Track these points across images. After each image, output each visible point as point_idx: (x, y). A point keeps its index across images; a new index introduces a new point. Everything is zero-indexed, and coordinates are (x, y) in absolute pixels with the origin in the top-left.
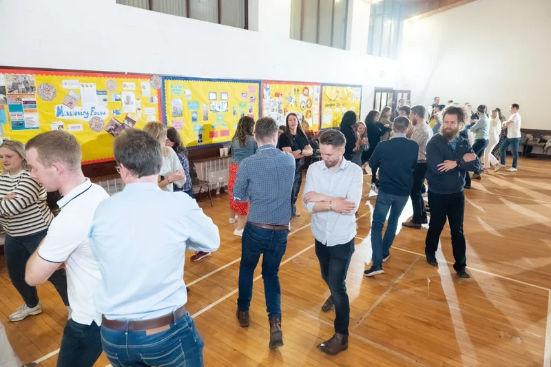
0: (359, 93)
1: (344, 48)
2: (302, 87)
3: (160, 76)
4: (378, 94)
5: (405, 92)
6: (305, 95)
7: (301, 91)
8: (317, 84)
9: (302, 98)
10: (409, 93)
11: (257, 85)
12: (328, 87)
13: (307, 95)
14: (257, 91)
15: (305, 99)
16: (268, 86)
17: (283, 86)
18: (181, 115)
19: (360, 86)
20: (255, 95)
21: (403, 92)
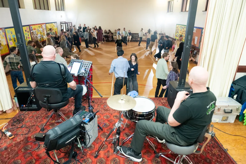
0: (56, 25)
1: (48, 10)
2: (40, 25)
3: (4, 28)
4: (62, 24)
7: (40, 27)
8: (44, 24)
9: (41, 29)
10: (71, 23)
11: (28, 27)
12: (47, 24)
13: (42, 28)
14: (29, 29)
15: (42, 29)
16: (32, 26)
17: (35, 26)
18: (11, 40)
19: (56, 22)
20: (29, 30)
21: (69, 23)
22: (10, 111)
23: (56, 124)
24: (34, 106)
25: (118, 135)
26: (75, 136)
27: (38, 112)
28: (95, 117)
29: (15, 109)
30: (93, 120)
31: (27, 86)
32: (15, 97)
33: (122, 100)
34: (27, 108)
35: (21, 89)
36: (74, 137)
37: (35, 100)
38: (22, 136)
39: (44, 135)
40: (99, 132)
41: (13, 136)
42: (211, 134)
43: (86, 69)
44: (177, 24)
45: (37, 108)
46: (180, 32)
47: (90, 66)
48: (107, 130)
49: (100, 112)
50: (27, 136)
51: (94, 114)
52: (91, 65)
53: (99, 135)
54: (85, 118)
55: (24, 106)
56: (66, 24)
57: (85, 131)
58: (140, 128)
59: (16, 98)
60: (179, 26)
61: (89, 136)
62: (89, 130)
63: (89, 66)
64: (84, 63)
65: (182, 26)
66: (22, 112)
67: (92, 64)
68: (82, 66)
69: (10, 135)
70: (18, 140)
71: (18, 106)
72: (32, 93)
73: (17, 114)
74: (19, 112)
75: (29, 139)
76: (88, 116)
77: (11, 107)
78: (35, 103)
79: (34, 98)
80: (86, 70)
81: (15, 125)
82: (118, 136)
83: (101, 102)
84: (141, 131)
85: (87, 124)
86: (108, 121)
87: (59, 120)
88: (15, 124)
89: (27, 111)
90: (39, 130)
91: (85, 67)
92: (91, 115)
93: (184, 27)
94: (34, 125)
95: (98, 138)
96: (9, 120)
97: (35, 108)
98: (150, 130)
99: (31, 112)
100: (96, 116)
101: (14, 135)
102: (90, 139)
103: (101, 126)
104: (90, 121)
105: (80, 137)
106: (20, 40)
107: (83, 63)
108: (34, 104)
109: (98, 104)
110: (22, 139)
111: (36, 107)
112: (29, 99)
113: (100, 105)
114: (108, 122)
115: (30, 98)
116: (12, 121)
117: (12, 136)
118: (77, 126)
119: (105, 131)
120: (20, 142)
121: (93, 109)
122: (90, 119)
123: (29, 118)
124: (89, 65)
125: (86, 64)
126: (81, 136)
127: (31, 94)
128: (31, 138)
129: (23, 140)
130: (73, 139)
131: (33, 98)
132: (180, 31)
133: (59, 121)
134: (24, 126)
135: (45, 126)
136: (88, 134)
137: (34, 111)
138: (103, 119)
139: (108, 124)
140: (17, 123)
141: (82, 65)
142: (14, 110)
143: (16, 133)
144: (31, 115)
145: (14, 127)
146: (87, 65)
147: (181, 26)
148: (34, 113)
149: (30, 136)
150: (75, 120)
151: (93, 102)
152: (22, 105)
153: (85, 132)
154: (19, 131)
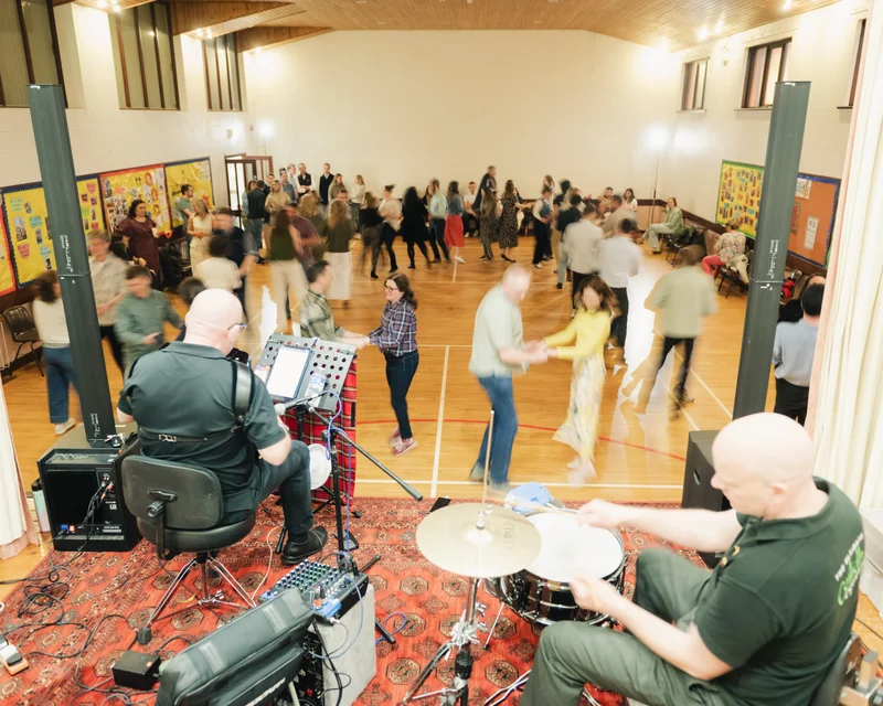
0: (208, 169)
1: (178, 108)
2: (143, 173)
4: (231, 166)
5: (265, 158)
6: (148, 184)
7: (143, 181)
8: (158, 166)
9: (146, 189)
10: (270, 159)
11: (95, 181)
12: (172, 168)
13: (151, 184)
14: (97, 189)
15: (149, 189)
16: (109, 179)
17: (123, 176)
18: (25, 237)
19: (207, 159)
20: (96, 194)
21: (262, 159)
22: (12, 547)
23: (198, 614)
24: (113, 531)
25: (463, 678)
26: (282, 681)
27: (125, 554)
28: (363, 591)
29: (36, 539)
30: (357, 607)
31: (85, 445)
32: (35, 489)
33: (482, 528)
34: (84, 538)
35: (62, 458)
36: (277, 685)
37: (114, 507)
38: (59, 661)
39: (149, 664)
40: (380, 655)
41: (25, 663)
42: (868, 696)
43: (329, 376)
44: (724, 162)
45: (122, 538)
46: (740, 197)
47: (346, 366)
48: (413, 646)
49: (387, 562)
50: (78, 662)
51: (362, 580)
52: (349, 359)
53: (379, 669)
54: (322, 595)
55: (72, 528)
56: (249, 166)
57: (324, 656)
58: (557, 660)
59: (40, 495)
60: (735, 168)
61: (337, 675)
62: (341, 651)
63: (343, 364)
64: (324, 353)
65: (748, 170)
66: (63, 557)
67: (355, 357)
68: (315, 365)
69: (11, 658)
70: (45, 682)
71: (47, 527)
72: (107, 477)
73: (42, 564)
74: (50, 555)
75: (86, 679)
76: (334, 588)
77: (18, 534)
78: (114, 518)
79: (112, 496)
80: (332, 381)
81: (30, 614)
82: (460, 683)
83: (391, 518)
84: (562, 670)
85: (332, 625)
86: (420, 605)
87: (213, 596)
88: (34, 607)
89: (83, 550)
90: (132, 636)
91: (328, 370)
92: (348, 582)
93: (756, 175)
94: (110, 617)
95: (374, 686)
96: (9, 589)
97: (115, 538)
98: (599, 670)
99: (99, 554)
100: (370, 587)
101: (28, 659)
102: (344, 690)
103: (388, 630)
104: (342, 611)
105: (300, 677)
106: (68, 258)
107: (317, 351)
108: (112, 524)
109: (379, 528)
110: (60, 675)
111: (119, 534)
112: (92, 502)
113: (387, 530)
114: (420, 611)
115: (95, 497)
116: (20, 595)
117: (19, 661)
118: (289, 638)
119: (405, 652)
120: (52, 687)
121: (357, 547)
122: (343, 602)
123: (91, 583)
124: (344, 360)
125: (332, 354)
126: (303, 672)
127: (102, 479)
128: (95, 671)
129: (64, 681)
130: (271, 690)
131: (107, 498)
132: (737, 190)
133: (214, 600)
134: (67, 618)
135: (154, 621)
136: (334, 669)
137: (112, 553)
138: (399, 594)
139: (420, 621)
140: (41, 605)
141: (314, 359)
142: (29, 545)
143: (34, 650)
144: (97, 569)
145: (28, 621)
146: (335, 359)
147: (741, 168)
148: (111, 560)
149: (93, 663)
150: (284, 609)
151: (356, 516)
152: (64, 526)
153: (320, 661)
154: (49, 641)
